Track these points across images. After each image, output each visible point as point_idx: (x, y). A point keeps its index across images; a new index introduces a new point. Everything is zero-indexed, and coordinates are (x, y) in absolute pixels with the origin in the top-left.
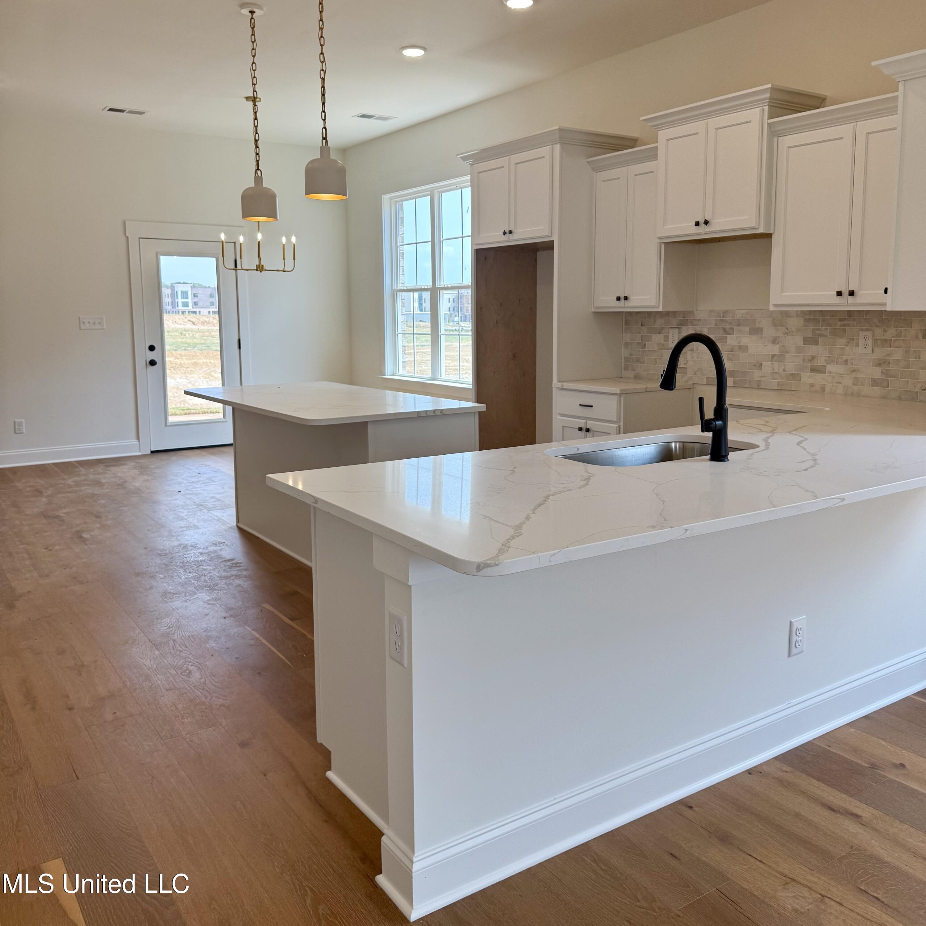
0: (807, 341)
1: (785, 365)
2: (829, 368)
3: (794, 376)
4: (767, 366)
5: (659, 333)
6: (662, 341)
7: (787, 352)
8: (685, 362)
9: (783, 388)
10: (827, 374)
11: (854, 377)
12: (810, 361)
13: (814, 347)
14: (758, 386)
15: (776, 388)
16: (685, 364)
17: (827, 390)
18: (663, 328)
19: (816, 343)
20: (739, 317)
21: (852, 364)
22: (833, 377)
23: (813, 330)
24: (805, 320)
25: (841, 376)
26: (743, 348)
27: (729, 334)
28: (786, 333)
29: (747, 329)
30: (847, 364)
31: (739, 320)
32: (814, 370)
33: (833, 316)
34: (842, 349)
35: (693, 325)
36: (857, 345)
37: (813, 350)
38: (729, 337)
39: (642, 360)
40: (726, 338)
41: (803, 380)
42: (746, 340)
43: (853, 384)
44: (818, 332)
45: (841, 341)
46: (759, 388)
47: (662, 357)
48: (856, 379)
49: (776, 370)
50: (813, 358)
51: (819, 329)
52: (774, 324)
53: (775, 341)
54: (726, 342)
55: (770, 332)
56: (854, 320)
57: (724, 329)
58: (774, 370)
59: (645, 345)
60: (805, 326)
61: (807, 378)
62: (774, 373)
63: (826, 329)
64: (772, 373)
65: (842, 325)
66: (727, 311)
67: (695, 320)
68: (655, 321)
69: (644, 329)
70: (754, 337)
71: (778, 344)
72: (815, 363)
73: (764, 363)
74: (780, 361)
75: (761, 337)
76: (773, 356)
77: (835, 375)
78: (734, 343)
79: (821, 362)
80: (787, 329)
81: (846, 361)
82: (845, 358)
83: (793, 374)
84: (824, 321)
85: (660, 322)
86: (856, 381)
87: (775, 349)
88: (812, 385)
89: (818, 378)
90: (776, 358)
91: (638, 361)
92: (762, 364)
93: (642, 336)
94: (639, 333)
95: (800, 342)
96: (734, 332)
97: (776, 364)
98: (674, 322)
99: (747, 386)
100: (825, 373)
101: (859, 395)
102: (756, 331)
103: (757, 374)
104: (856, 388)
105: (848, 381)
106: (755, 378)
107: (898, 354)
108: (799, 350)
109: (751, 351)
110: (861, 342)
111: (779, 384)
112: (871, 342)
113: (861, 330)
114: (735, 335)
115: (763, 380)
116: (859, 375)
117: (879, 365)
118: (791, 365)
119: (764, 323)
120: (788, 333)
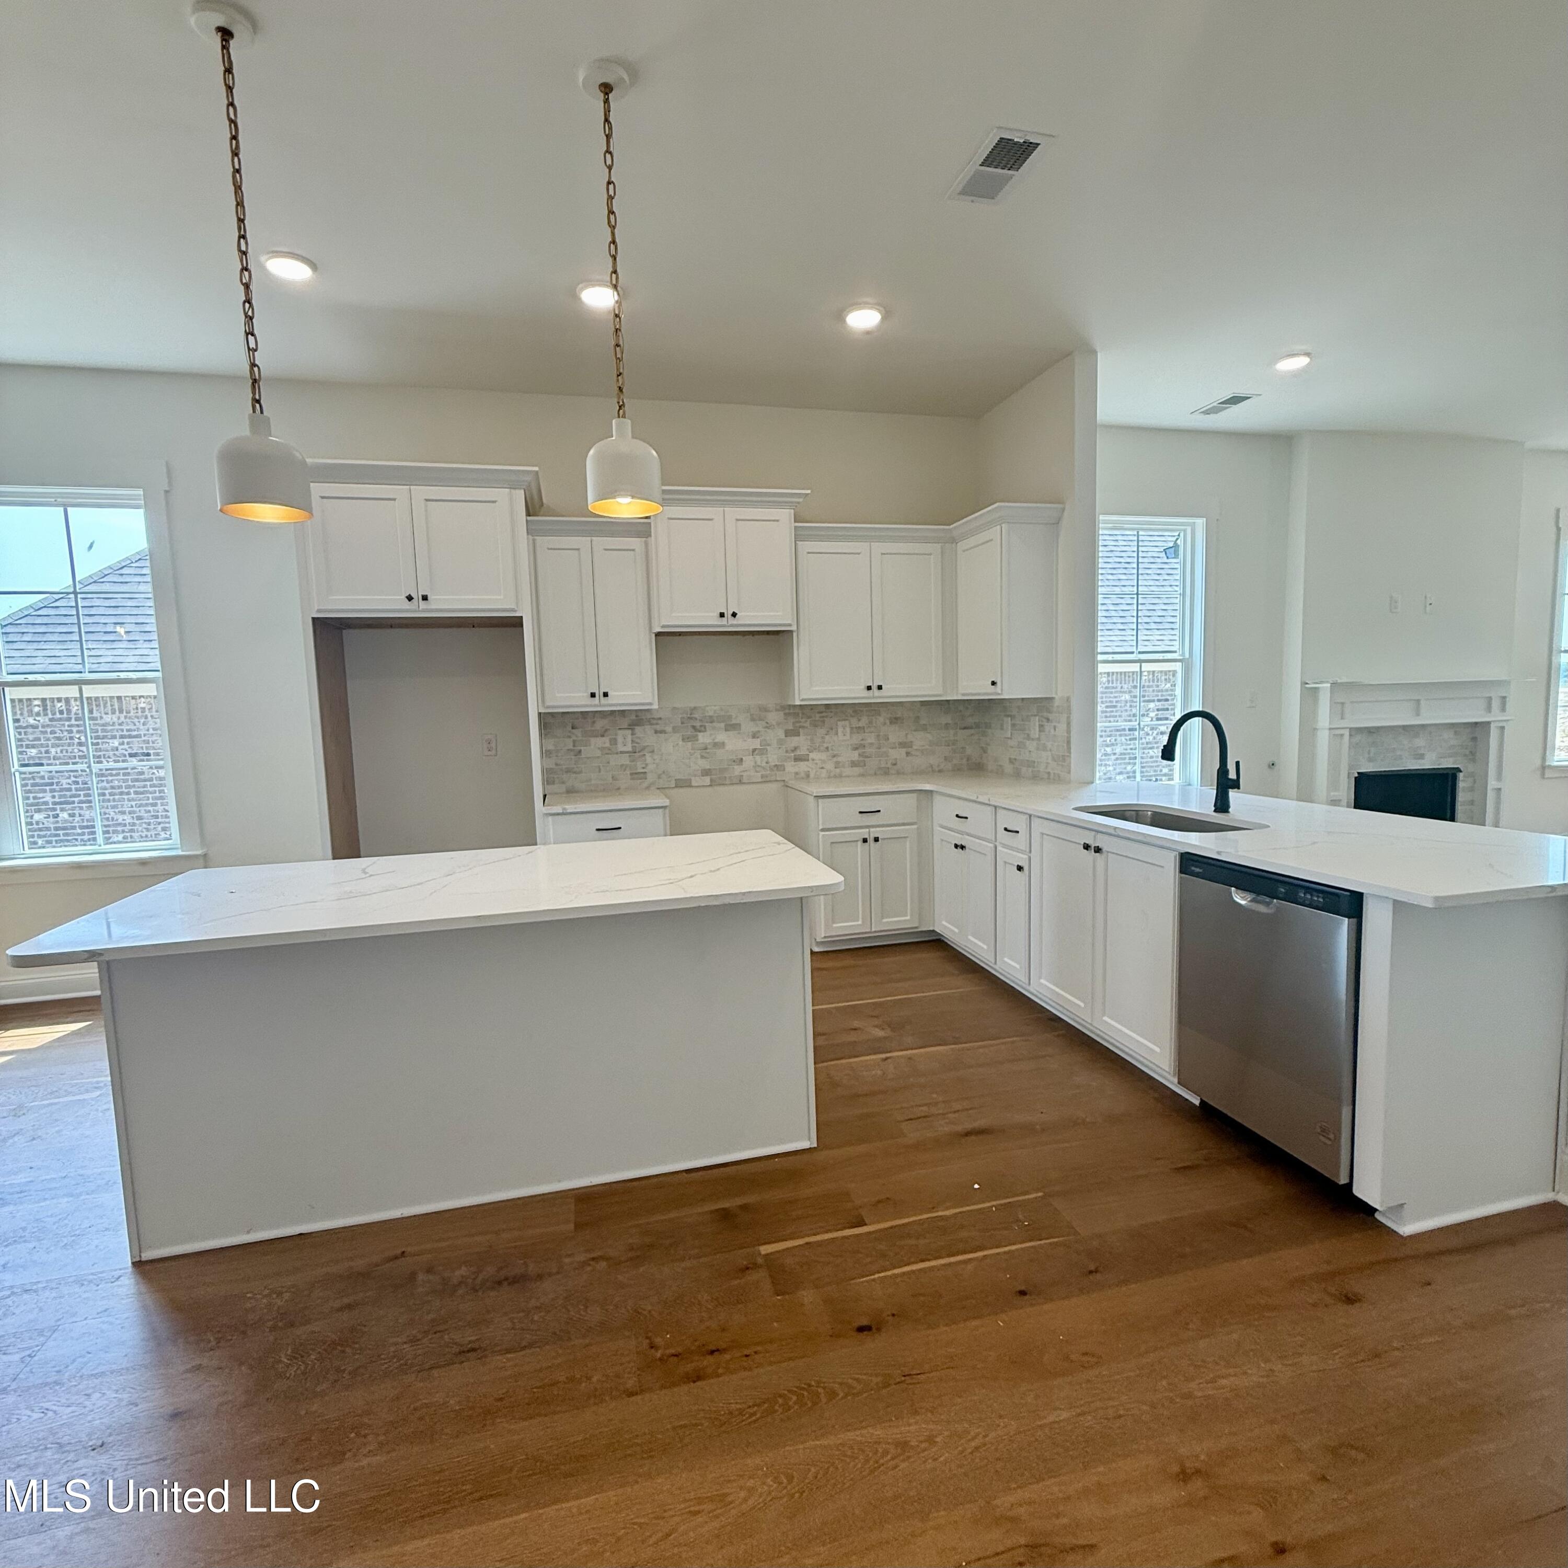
0: (788, 733)
1: (767, 758)
2: (812, 755)
3: (779, 768)
4: (749, 761)
5: (603, 736)
6: (607, 745)
7: (769, 745)
8: (644, 766)
9: (768, 779)
10: (810, 761)
12: (793, 751)
13: (796, 738)
15: (760, 780)
16: (643, 768)
17: (812, 775)
18: (606, 730)
19: (798, 735)
20: (711, 714)
21: (832, 750)
22: (816, 764)
23: (793, 723)
24: (785, 714)
25: (824, 761)
26: (721, 745)
27: (700, 731)
29: (722, 725)
30: (828, 751)
31: (711, 717)
32: (797, 759)
33: (812, 709)
34: (823, 738)
35: (652, 724)
36: (837, 734)
37: (794, 741)
38: (700, 735)
39: (575, 770)
40: (697, 735)
41: (787, 770)
42: (721, 737)
43: (835, 768)
44: (798, 725)
45: (821, 731)
46: (741, 782)
47: (608, 763)
48: (837, 763)
49: (759, 763)
50: (795, 749)
51: (799, 722)
52: (753, 720)
53: (754, 736)
54: (697, 740)
55: (748, 727)
56: (831, 713)
57: (694, 727)
58: (756, 763)
59: (580, 751)
60: (785, 720)
61: (791, 767)
62: (756, 766)
63: (807, 721)
65: (821, 717)
66: (695, 708)
67: (653, 718)
68: (594, 722)
69: (578, 732)
70: (731, 733)
71: (758, 738)
72: (798, 753)
73: (744, 758)
74: (762, 755)
75: (739, 733)
76: (754, 750)
77: (818, 762)
78: (708, 741)
79: (803, 751)
80: (767, 723)
81: (827, 748)
82: (825, 745)
83: (776, 765)
84: (803, 714)
85: (600, 724)
86: (838, 765)
87: (756, 744)
88: (797, 773)
89: (803, 767)
90: (756, 752)
91: (568, 771)
92: (742, 759)
93: (574, 741)
94: (570, 737)
95: (781, 734)
96: (705, 728)
97: (758, 758)
98: (625, 723)
99: (728, 783)
100: (808, 760)
101: (841, 776)
102: (732, 727)
103: (737, 770)
104: (838, 770)
105: (830, 766)
106: (737, 773)
107: (871, 739)
108: (780, 742)
109: (729, 747)
110: (840, 730)
111: (762, 776)
112: (848, 730)
113: (839, 720)
114: (708, 733)
115: (745, 774)
116: (840, 759)
117: (856, 749)
118: (773, 756)
119: (742, 719)
120: (768, 727)
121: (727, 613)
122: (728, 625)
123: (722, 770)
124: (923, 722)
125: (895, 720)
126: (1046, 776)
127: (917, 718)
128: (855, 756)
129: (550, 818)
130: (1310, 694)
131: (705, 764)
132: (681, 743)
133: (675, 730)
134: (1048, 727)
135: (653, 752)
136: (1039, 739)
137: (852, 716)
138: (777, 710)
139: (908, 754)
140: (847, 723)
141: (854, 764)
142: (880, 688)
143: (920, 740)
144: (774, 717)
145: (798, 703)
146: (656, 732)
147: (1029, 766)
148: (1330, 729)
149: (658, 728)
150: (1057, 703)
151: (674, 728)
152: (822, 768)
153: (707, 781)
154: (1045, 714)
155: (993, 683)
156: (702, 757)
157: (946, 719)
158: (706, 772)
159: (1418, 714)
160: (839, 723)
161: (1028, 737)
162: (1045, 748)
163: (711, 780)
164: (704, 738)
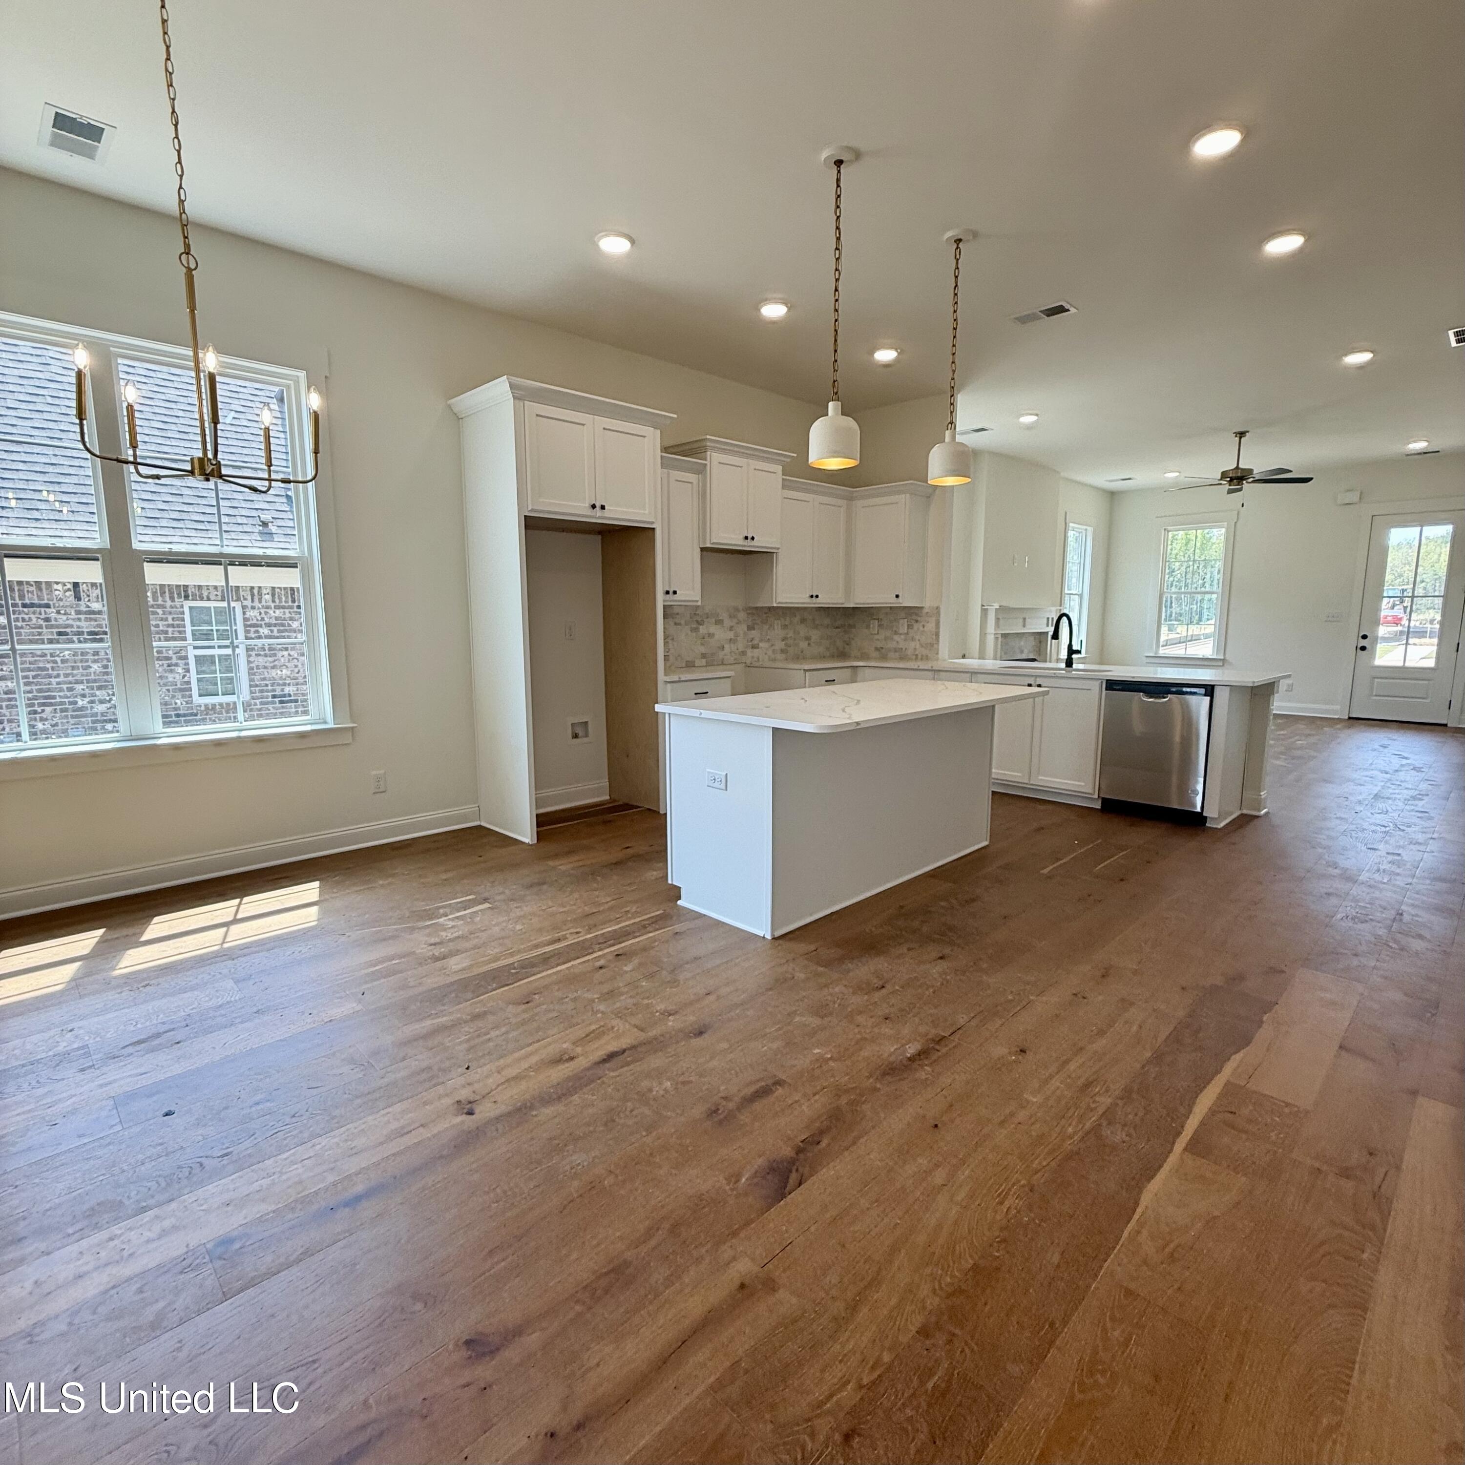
0: (749, 628)
1: (737, 646)
2: (761, 645)
3: (744, 653)
4: (727, 648)
7: (738, 636)
9: (738, 662)
15: (734, 663)
19: (754, 629)
20: (707, 611)
21: (771, 641)
22: (763, 651)
26: (711, 635)
29: (713, 620)
30: (769, 642)
31: (707, 614)
32: (753, 647)
34: (767, 632)
36: (774, 629)
37: (754, 633)
38: (701, 627)
42: (713, 629)
43: (773, 654)
45: (766, 627)
46: (723, 664)
49: (733, 650)
50: (752, 639)
52: (730, 617)
53: (731, 628)
54: (699, 631)
55: (728, 622)
57: (697, 621)
58: (731, 649)
64: (730, 652)
70: (718, 626)
71: (733, 631)
72: (754, 642)
74: (734, 643)
75: (723, 627)
76: (730, 640)
77: (764, 649)
78: (705, 631)
79: (756, 641)
80: (738, 620)
81: (769, 639)
82: (768, 637)
86: (774, 651)
87: (731, 635)
90: (732, 641)
92: (724, 646)
95: (745, 628)
96: (704, 623)
97: (732, 645)
99: (715, 665)
102: (719, 622)
104: (774, 656)
105: (770, 652)
106: (721, 657)
107: (791, 634)
108: (745, 634)
109: (716, 637)
110: (776, 626)
111: (735, 659)
112: (780, 626)
114: (705, 626)
115: (725, 657)
116: (775, 648)
117: (783, 640)
118: (741, 646)
119: (724, 616)
120: (739, 622)
121: (750, 536)
122: (748, 546)
123: (713, 654)
124: (817, 622)
125: (803, 621)
126: (914, 657)
127: (814, 620)
128: (783, 647)
129: (669, 685)
130: (984, 612)
131: (703, 649)
132: (689, 633)
133: (686, 624)
134: (916, 626)
135: (673, 639)
136: (907, 634)
137: (782, 617)
138: (743, 611)
139: (809, 644)
140: (779, 622)
141: (782, 651)
142: (817, 596)
143: (815, 635)
144: (742, 615)
145: (775, 605)
146: (676, 624)
147: (896, 651)
148: (994, 634)
149: (677, 621)
150: (925, 611)
151: (686, 621)
152: (766, 654)
153: (704, 662)
154: (914, 617)
155: (897, 596)
156: (702, 644)
157: (827, 621)
158: (704, 656)
159: (1024, 626)
160: (776, 622)
161: (896, 633)
162: (913, 639)
163: (707, 662)
164: (703, 630)
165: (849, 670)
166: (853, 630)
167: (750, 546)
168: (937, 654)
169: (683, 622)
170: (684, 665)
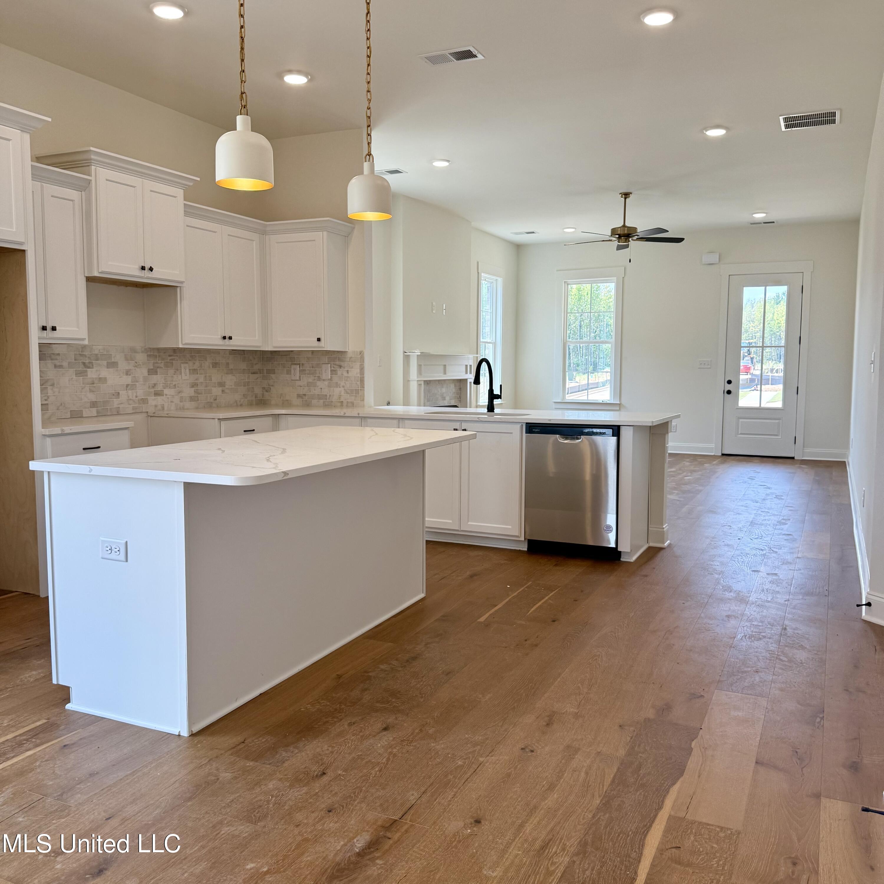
0: (150, 372)
1: (136, 392)
2: (166, 391)
3: (144, 401)
4: (124, 395)
7: (137, 382)
9: (138, 411)
11: (181, 397)
12: (153, 387)
13: (155, 376)
14: (118, 412)
15: (132, 412)
17: (166, 408)
19: (156, 373)
20: (96, 352)
21: (178, 387)
22: (168, 398)
23: (154, 363)
24: (147, 355)
25: (173, 396)
26: (104, 380)
27: (89, 368)
28: (136, 366)
29: (105, 363)
30: (175, 388)
31: (97, 355)
32: (157, 394)
33: (165, 353)
34: (172, 376)
36: (181, 374)
37: (155, 379)
38: (89, 370)
40: (86, 371)
41: (150, 403)
42: (105, 373)
43: (180, 402)
44: (156, 365)
45: (171, 371)
46: (118, 414)
48: (182, 397)
49: (131, 397)
50: (155, 385)
51: (157, 363)
52: (126, 359)
53: (128, 373)
54: (87, 376)
55: (123, 365)
56: (177, 356)
57: (84, 364)
58: (129, 397)
60: (148, 360)
61: (152, 400)
63: (162, 362)
64: (128, 400)
65: (170, 360)
70: (111, 370)
71: (130, 375)
72: (156, 389)
73: (120, 392)
74: (132, 390)
75: (117, 370)
76: (127, 386)
77: (169, 396)
78: (94, 376)
79: (159, 388)
80: (136, 362)
81: (175, 385)
82: (174, 383)
83: (142, 399)
84: (159, 356)
86: (182, 400)
87: (128, 380)
88: (156, 406)
89: (160, 400)
90: (129, 387)
92: (119, 393)
95: (145, 372)
96: (93, 365)
97: (130, 392)
99: (109, 414)
100: (163, 395)
102: (112, 365)
103: (116, 402)
104: (182, 404)
105: (177, 400)
106: (115, 406)
107: (201, 379)
108: (145, 379)
109: (110, 382)
110: (183, 370)
111: (134, 408)
112: (188, 371)
113: (182, 363)
114: (94, 370)
115: (121, 406)
116: (183, 395)
117: (192, 387)
118: (140, 392)
119: (118, 358)
121: (147, 267)
122: (145, 277)
123: (105, 403)
124: (231, 367)
125: (215, 365)
126: (339, 404)
127: (228, 364)
128: (192, 394)
129: (48, 439)
130: (407, 358)
131: (92, 397)
132: (74, 377)
133: (70, 366)
134: (339, 372)
136: (331, 379)
137: (190, 360)
138: (142, 352)
139: (223, 391)
140: (186, 365)
141: (192, 399)
142: (230, 338)
143: (230, 380)
144: (141, 357)
145: (181, 346)
146: (56, 366)
147: (320, 399)
148: (417, 381)
149: (58, 363)
150: (349, 355)
151: (69, 363)
152: (172, 402)
153: (94, 412)
154: (337, 363)
155: (319, 340)
156: (91, 391)
157: (243, 366)
158: (94, 404)
159: (445, 373)
160: (182, 365)
161: (319, 379)
162: (337, 385)
163: (98, 412)
164: (92, 374)
165: (270, 419)
166: (273, 376)
167: (148, 278)
168: (363, 400)
169: (65, 364)
170: (68, 415)
